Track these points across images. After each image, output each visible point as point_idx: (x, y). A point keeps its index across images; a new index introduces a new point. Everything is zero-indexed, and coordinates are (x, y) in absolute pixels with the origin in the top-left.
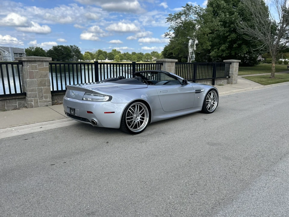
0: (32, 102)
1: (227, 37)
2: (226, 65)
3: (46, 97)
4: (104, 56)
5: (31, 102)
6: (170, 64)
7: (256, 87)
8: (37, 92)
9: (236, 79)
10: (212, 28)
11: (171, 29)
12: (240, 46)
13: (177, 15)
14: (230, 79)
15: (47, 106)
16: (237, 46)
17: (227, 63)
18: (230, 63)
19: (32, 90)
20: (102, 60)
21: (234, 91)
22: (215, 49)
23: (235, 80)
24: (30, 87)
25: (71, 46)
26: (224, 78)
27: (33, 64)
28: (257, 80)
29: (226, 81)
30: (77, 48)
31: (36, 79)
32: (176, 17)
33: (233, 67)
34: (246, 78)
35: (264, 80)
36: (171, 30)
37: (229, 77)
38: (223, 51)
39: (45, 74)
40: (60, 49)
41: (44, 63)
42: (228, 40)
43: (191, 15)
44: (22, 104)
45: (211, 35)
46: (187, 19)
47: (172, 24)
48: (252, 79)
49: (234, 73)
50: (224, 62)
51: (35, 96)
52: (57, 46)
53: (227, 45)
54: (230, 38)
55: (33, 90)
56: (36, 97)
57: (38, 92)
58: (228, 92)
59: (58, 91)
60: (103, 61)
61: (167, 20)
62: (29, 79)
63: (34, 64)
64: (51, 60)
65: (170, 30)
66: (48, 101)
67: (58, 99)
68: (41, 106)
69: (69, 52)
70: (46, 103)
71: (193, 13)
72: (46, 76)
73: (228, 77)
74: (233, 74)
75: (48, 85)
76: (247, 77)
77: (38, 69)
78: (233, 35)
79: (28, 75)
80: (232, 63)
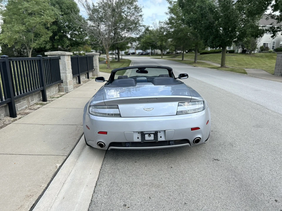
6: (68, 57)
17: (90, 56)
33: (96, 60)
73: (94, 70)
80: (94, 56)
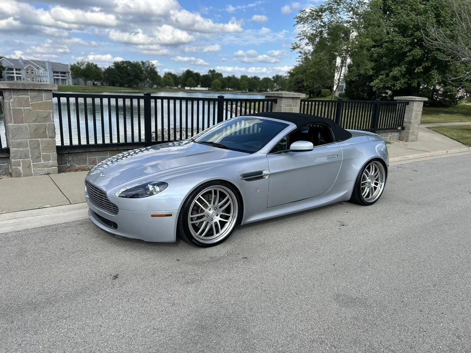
0: (19, 165)
1: (404, 54)
2: (399, 106)
3: (47, 158)
4: (194, 80)
5: (18, 167)
6: (291, 101)
7: (453, 151)
8: (28, 148)
9: (416, 133)
10: (377, 38)
11: (303, 37)
12: (427, 70)
13: (315, 13)
14: (404, 132)
15: (48, 174)
16: (422, 70)
17: (401, 102)
18: (407, 103)
19: (19, 145)
20: (191, 87)
21: (410, 156)
22: (382, 75)
23: (413, 135)
24: (14, 138)
25: (143, 63)
26: (393, 129)
27: (20, 96)
28: (455, 134)
29: (396, 134)
30: (153, 65)
31: (26, 124)
32: (313, 16)
33: (412, 110)
34: (434, 129)
35: (468, 136)
36: (303, 39)
37: (403, 128)
38: (395, 78)
39: (45, 115)
40: (126, 68)
41: (44, 95)
42: (407, 59)
43: (341, 13)
44: (4, 168)
45: (376, 49)
46: (332, 19)
47: (305, 29)
48: (446, 133)
49: (412, 121)
50: (396, 100)
51: (24, 155)
52: (121, 62)
53: (403, 68)
54: (410, 56)
55: (21, 144)
56: (26, 156)
57: (31, 148)
58: (400, 157)
59: (71, 146)
60: (192, 89)
61: (296, 20)
62: (13, 124)
63: (23, 96)
64: (57, 89)
65: (301, 40)
66: (51, 164)
67: (74, 160)
68: (36, 174)
69: (139, 72)
70: (46, 169)
71: (345, 10)
72: (47, 118)
73: (400, 128)
74: (410, 123)
75: (51, 135)
76: (436, 127)
77: (32, 104)
78: (418, 52)
79: (10, 116)
80: (411, 103)
